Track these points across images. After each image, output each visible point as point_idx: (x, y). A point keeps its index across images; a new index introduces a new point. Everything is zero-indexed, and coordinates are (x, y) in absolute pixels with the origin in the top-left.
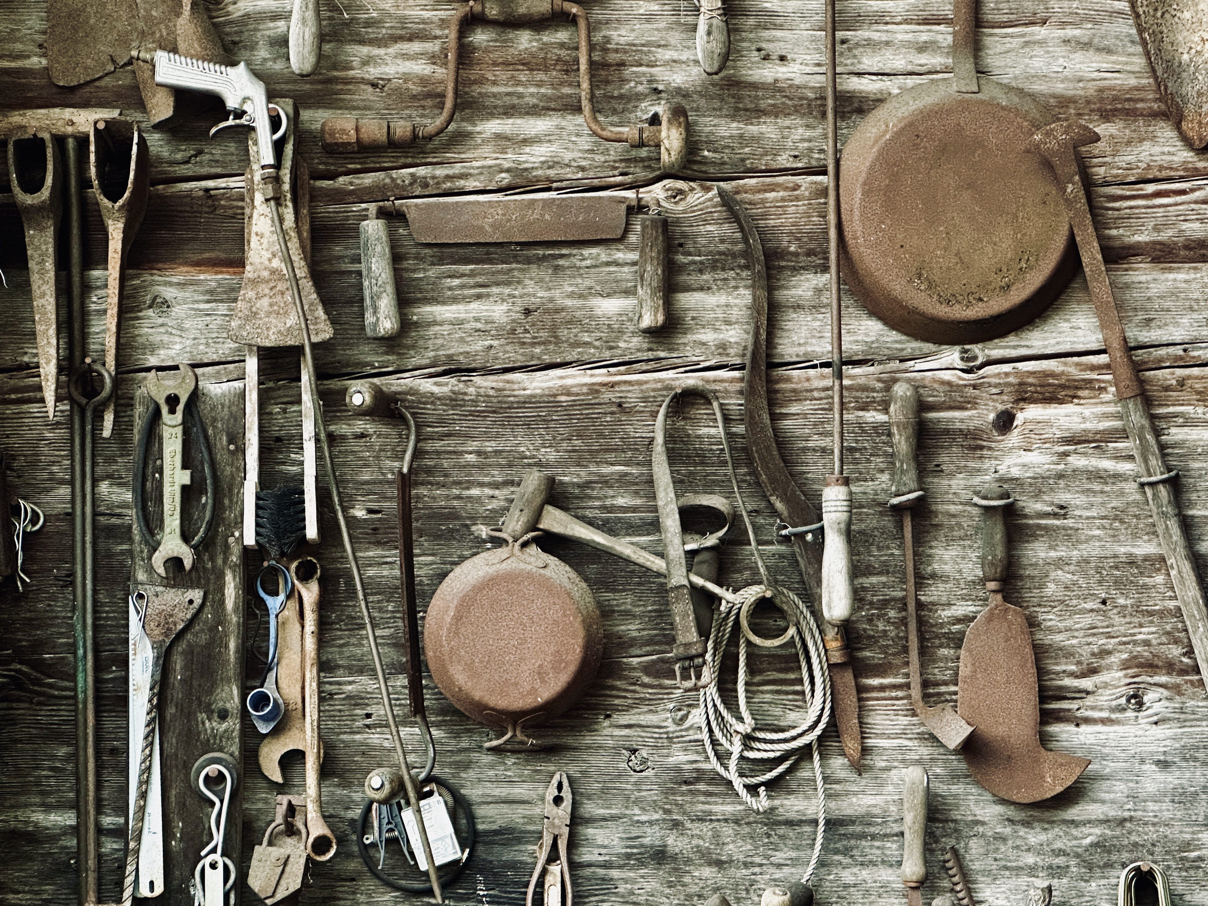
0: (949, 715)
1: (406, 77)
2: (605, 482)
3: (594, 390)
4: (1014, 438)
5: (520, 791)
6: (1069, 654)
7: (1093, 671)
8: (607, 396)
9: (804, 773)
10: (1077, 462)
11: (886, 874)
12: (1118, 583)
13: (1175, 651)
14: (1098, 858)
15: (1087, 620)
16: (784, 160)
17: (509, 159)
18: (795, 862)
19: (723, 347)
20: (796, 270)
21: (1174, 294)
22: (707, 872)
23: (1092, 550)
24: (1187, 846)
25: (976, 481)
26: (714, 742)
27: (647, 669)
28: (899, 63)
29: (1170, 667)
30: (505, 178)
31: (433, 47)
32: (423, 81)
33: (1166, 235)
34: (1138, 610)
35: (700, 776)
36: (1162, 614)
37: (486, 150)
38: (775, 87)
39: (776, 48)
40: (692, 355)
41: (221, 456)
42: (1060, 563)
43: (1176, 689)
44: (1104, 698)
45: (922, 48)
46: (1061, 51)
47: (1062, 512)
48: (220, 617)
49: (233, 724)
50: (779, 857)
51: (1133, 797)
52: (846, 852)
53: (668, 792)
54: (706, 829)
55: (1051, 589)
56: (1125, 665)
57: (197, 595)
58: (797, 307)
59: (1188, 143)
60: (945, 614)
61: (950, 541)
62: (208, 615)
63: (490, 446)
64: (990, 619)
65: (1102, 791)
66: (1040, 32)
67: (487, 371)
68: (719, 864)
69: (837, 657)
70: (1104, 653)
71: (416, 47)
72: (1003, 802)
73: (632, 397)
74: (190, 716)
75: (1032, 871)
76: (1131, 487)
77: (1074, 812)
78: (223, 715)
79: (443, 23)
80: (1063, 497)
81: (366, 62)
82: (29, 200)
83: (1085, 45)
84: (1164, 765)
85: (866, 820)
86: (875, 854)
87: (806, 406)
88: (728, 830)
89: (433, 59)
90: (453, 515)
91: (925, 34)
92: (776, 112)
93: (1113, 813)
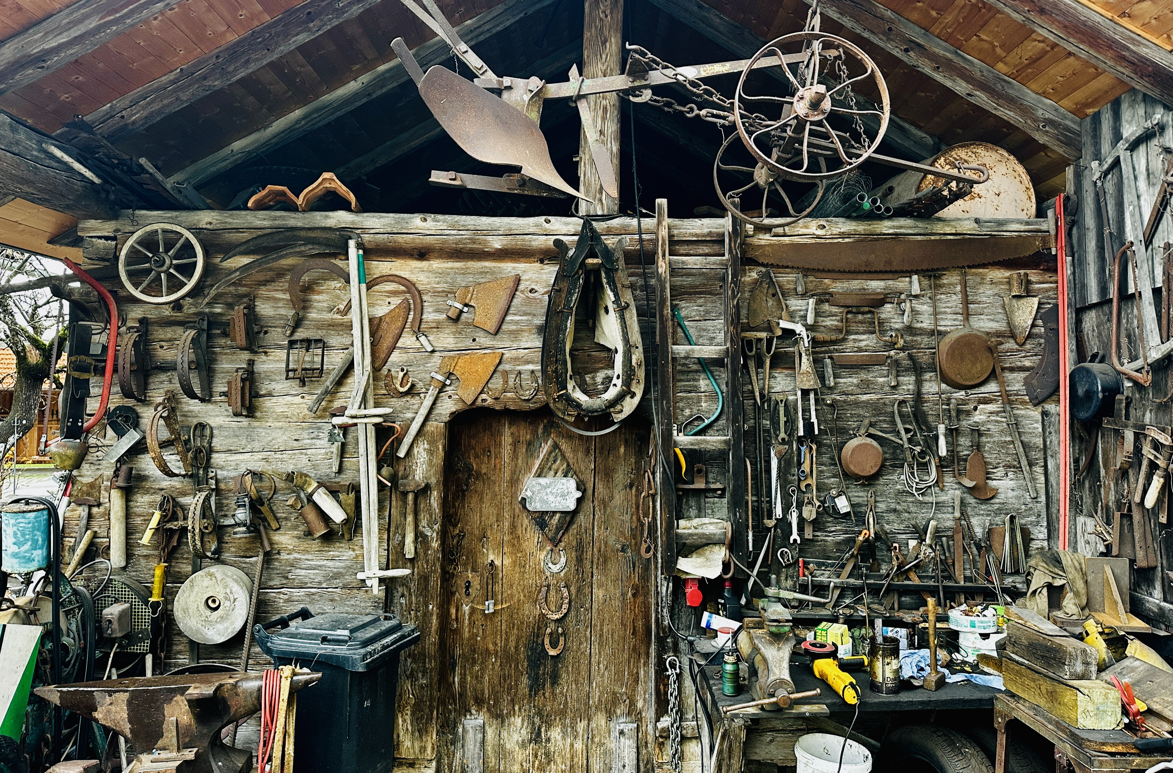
0: (964, 478)
1: (832, 325)
2: (880, 421)
3: (878, 399)
4: (977, 412)
5: (861, 494)
6: (991, 464)
7: (996, 468)
8: (881, 401)
9: (929, 491)
10: (992, 418)
11: (948, 516)
12: (1002, 447)
13: (1016, 463)
14: (998, 512)
15: (995, 456)
16: (922, 346)
17: (856, 345)
18: (927, 512)
19: (908, 390)
20: (925, 372)
21: (1014, 379)
22: (906, 514)
23: (996, 439)
24: (1019, 509)
25: (969, 422)
26: (908, 483)
27: (890, 465)
28: (949, 323)
29: (1014, 467)
30: (856, 349)
31: (838, 318)
32: (836, 326)
33: (1012, 365)
34: (1006, 453)
35: (904, 491)
36: (1013, 454)
37: (851, 342)
38: (920, 329)
39: (920, 320)
40: (901, 391)
41: (792, 414)
42: (988, 442)
43: (1015, 472)
44: (999, 474)
45: (954, 320)
46: (987, 321)
47: (989, 430)
48: (792, 452)
49: (796, 477)
50: (923, 511)
51: (1006, 497)
52: (939, 510)
53: (896, 495)
54: (905, 504)
55: (986, 448)
56: (1004, 466)
57: (787, 447)
58: (926, 381)
59: (1018, 344)
60: (962, 454)
61: (962, 436)
62: (789, 451)
63: (853, 412)
64: (974, 455)
65: (999, 496)
66: (982, 317)
67: (852, 395)
68: (909, 513)
69: (938, 464)
70: (999, 463)
71: (834, 318)
72: (976, 498)
73: (887, 402)
74: (786, 475)
75: (983, 515)
76: (1005, 424)
77: (992, 501)
78: (794, 475)
79: (841, 312)
80: (989, 426)
81: (822, 321)
82: (750, 354)
83: (992, 320)
84: (1013, 490)
85: (944, 502)
86: (946, 511)
87: (928, 404)
88: (911, 504)
89: (838, 321)
90: (845, 428)
91: (955, 317)
92: (920, 334)
93: (1002, 501)
